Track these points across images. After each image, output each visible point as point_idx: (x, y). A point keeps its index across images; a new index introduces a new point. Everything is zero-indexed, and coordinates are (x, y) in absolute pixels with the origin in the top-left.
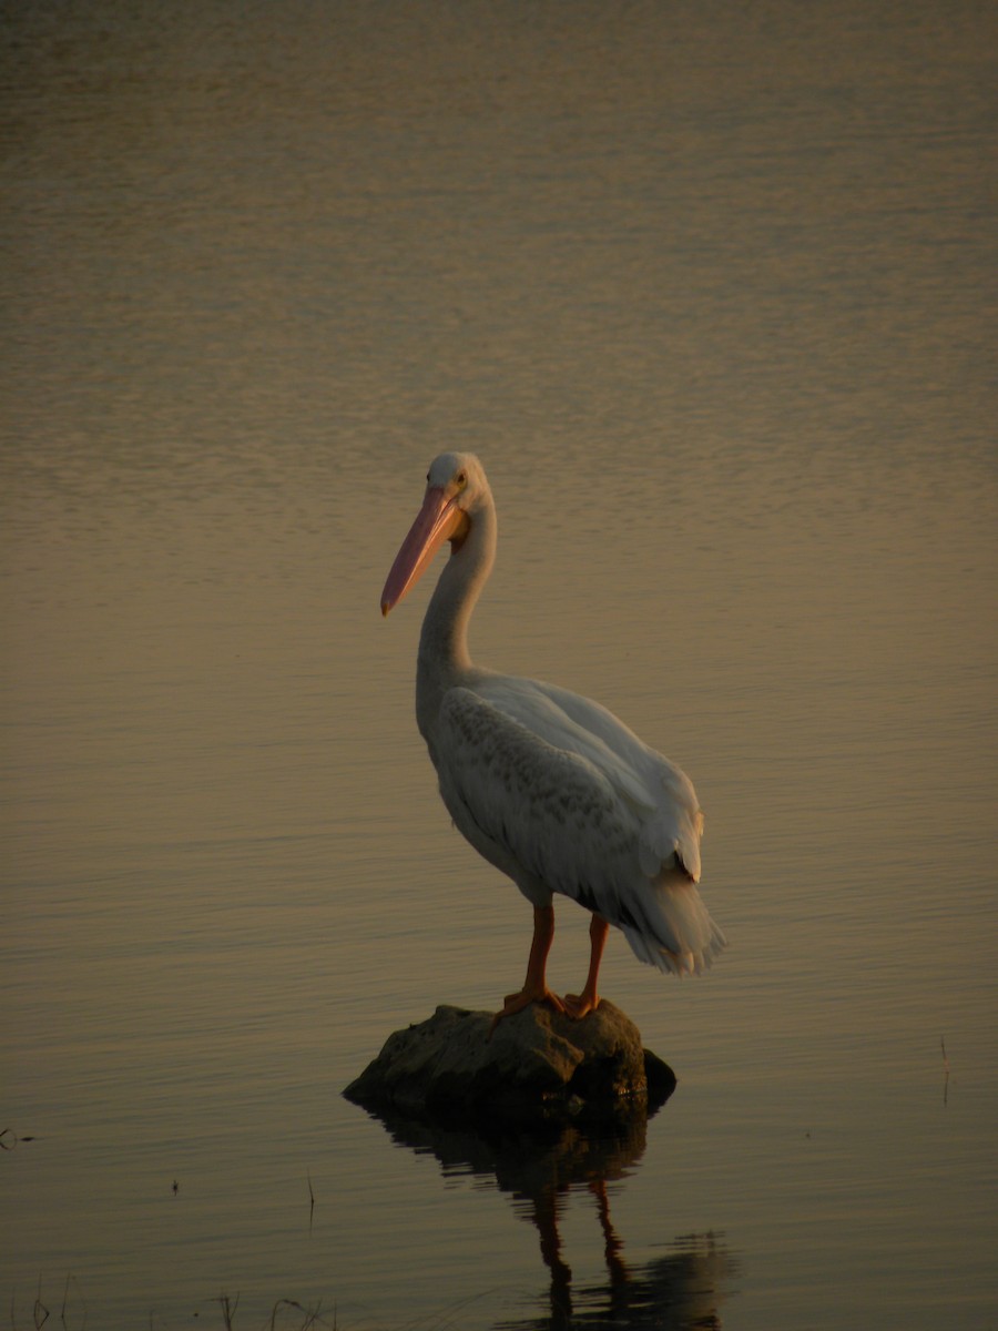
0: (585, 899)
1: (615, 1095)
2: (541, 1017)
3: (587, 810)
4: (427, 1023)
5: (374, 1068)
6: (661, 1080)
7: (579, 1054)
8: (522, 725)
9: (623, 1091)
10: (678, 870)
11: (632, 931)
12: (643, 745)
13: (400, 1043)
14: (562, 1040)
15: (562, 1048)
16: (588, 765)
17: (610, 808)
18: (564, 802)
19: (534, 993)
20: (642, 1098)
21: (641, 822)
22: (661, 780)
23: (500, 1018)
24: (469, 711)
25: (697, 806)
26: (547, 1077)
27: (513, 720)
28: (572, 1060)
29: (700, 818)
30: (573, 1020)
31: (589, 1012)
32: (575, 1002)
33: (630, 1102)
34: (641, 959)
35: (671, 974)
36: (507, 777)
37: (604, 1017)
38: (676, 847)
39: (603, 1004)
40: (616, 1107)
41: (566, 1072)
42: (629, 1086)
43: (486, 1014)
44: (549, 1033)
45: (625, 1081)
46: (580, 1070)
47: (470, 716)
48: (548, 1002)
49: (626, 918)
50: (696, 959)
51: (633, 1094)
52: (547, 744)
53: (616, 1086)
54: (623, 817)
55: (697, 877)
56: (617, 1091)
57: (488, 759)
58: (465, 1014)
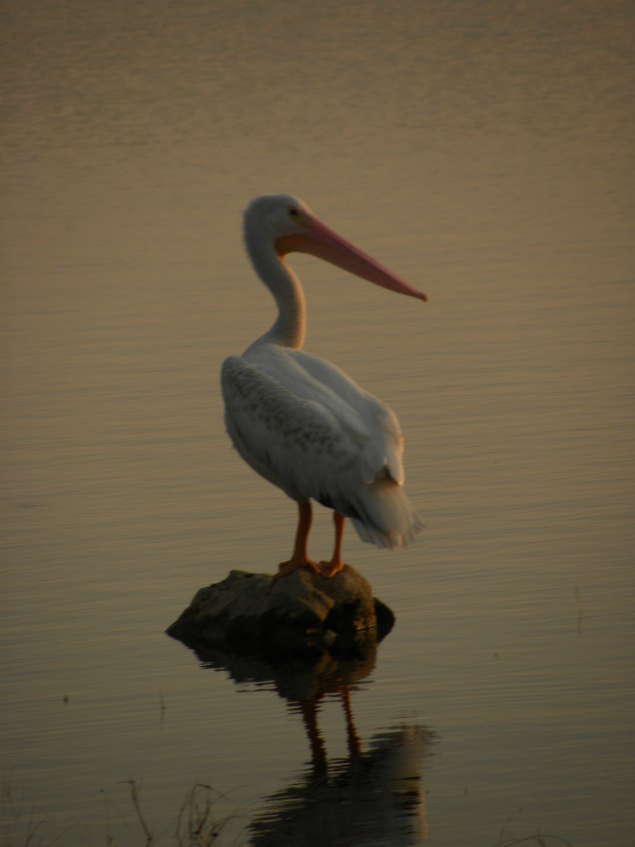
0: (326, 501)
1: (354, 630)
2: (304, 577)
3: (322, 442)
4: (223, 582)
5: (188, 613)
6: (385, 619)
7: (331, 602)
8: (277, 382)
9: (360, 627)
10: (387, 477)
11: (358, 522)
12: (361, 391)
13: (205, 596)
14: (320, 592)
15: (319, 597)
16: (321, 409)
17: (338, 439)
18: (307, 436)
19: (299, 561)
20: (373, 632)
21: (361, 446)
22: (374, 414)
23: (276, 578)
24: (240, 373)
25: (399, 432)
26: (309, 618)
27: (270, 378)
28: (327, 606)
29: (401, 440)
30: (326, 579)
31: (337, 573)
32: (327, 567)
33: (366, 635)
34: (365, 540)
35: (385, 550)
36: (268, 419)
37: (346, 576)
38: (385, 462)
39: (346, 568)
40: (357, 638)
41: (322, 614)
42: (365, 623)
43: (266, 576)
44: (311, 588)
45: (362, 620)
46: (332, 613)
47: (241, 377)
48: (309, 567)
49: (354, 514)
50: (403, 538)
51: (367, 629)
52: (294, 396)
53: (356, 623)
54: (347, 444)
55: (401, 482)
56: (356, 627)
57: (254, 407)
58: (250, 576)
